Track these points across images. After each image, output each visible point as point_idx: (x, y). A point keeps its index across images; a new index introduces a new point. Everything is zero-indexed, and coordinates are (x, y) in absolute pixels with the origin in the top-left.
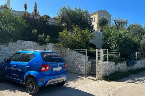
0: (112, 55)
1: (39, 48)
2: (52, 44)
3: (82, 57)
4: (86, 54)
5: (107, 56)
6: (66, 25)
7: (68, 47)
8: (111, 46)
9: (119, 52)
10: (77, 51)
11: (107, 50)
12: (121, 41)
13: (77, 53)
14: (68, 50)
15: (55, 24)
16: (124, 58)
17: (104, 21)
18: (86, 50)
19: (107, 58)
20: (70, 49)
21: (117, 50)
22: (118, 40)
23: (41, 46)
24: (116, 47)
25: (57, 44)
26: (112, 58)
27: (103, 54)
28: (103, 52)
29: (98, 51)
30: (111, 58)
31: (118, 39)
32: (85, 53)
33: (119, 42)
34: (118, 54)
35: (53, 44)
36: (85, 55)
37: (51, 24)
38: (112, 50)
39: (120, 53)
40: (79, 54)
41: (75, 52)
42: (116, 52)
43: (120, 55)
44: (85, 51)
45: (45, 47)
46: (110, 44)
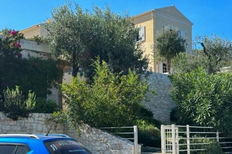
0: (200, 138)
1: (8, 128)
2: (41, 114)
3: (124, 146)
4: (136, 138)
5: (188, 142)
6: (68, 58)
7: (85, 123)
8: (196, 115)
9: (216, 131)
10: (109, 131)
11: (188, 126)
12: (220, 103)
13: (110, 138)
14: (84, 129)
15: (39, 56)
16: (227, 145)
17: (171, 40)
18: (135, 127)
19: (188, 147)
20: (92, 126)
21: (212, 125)
22: (213, 101)
23: (13, 123)
24: (208, 119)
25: (55, 114)
26: (200, 147)
27: (177, 136)
28: (177, 132)
29: (166, 130)
30: (197, 147)
31: (212, 97)
32: (132, 136)
33: (214, 105)
34: (215, 135)
35: (43, 115)
36: (133, 141)
37: (29, 55)
38: (199, 125)
39: (217, 133)
40: (117, 140)
41: (105, 136)
42: (209, 130)
43: (218, 137)
44: (132, 130)
45: (23, 124)
46: (194, 110)
